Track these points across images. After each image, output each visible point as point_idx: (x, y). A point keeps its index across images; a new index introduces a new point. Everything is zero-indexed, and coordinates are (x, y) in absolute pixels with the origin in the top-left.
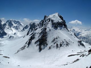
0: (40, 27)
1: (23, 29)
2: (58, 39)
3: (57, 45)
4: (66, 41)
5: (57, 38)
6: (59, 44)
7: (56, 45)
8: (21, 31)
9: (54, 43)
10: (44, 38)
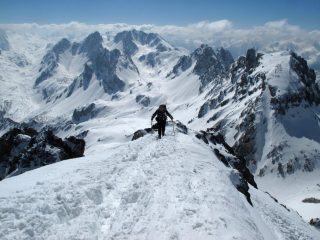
0: (235, 98)
1: (175, 70)
2: (285, 150)
3: (280, 165)
4: (305, 156)
5: (281, 148)
6: (284, 163)
7: (276, 165)
8: (168, 75)
9: (273, 162)
10: (248, 145)
